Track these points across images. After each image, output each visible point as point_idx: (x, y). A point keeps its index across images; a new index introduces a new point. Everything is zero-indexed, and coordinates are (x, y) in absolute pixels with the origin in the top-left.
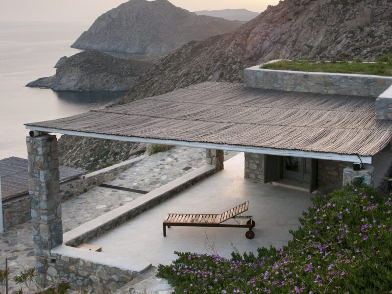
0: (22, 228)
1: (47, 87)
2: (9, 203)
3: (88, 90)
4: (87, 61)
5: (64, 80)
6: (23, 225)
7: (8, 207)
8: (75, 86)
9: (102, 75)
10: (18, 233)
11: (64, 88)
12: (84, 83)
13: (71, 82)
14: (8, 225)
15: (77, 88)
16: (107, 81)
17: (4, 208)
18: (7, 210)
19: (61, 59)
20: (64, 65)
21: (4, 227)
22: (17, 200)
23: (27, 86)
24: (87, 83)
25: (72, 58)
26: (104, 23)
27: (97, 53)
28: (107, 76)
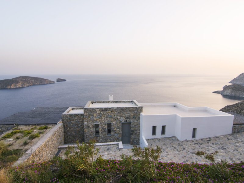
0: (238, 134)
1: (219, 93)
2: (235, 126)
3: (233, 96)
4: (234, 87)
5: (225, 92)
6: (239, 133)
7: (235, 127)
8: (229, 94)
9: (239, 92)
10: (237, 135)
11: (225, 94)
12: (232, 94)
13: (228, 93)
14: (233, 132)
15: (229, 95)
16: (241, 94)
17: (233, 127)
18: (234, 128)
19: (225, 86)
20: (226, 88)
21: (232, 132)
22: (238, 125)
23: (213, 92)
24: (233, 94)
25: (229, 86)
26: (242, 76)
27: (239, 85)
28: (241, 92)
